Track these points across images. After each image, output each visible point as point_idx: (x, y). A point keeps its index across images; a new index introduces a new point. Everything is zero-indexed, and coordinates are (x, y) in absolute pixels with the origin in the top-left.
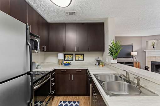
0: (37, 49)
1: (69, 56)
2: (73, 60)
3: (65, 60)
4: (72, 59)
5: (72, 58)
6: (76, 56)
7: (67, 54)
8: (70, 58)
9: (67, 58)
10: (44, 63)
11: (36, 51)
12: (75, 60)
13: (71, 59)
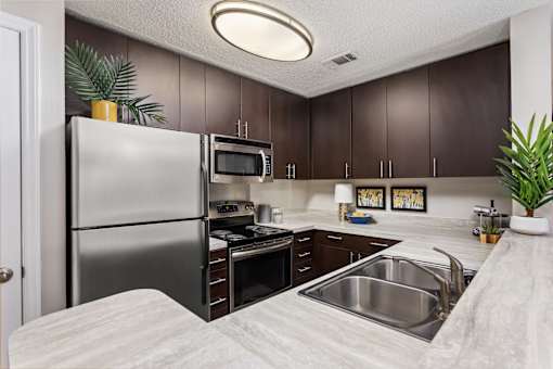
0: (261, 175)
1: (371, 192)
2: (384, 208)
3: (358, 207)
4: (381, 206)
5: (381, 201)
6: (395, 194)
7: (366, 188)
8: (375, 201)
9: (364, 201)
10: (304, 210)
11: (261, 179)
12: (393, 208)
13: (376, 205)
